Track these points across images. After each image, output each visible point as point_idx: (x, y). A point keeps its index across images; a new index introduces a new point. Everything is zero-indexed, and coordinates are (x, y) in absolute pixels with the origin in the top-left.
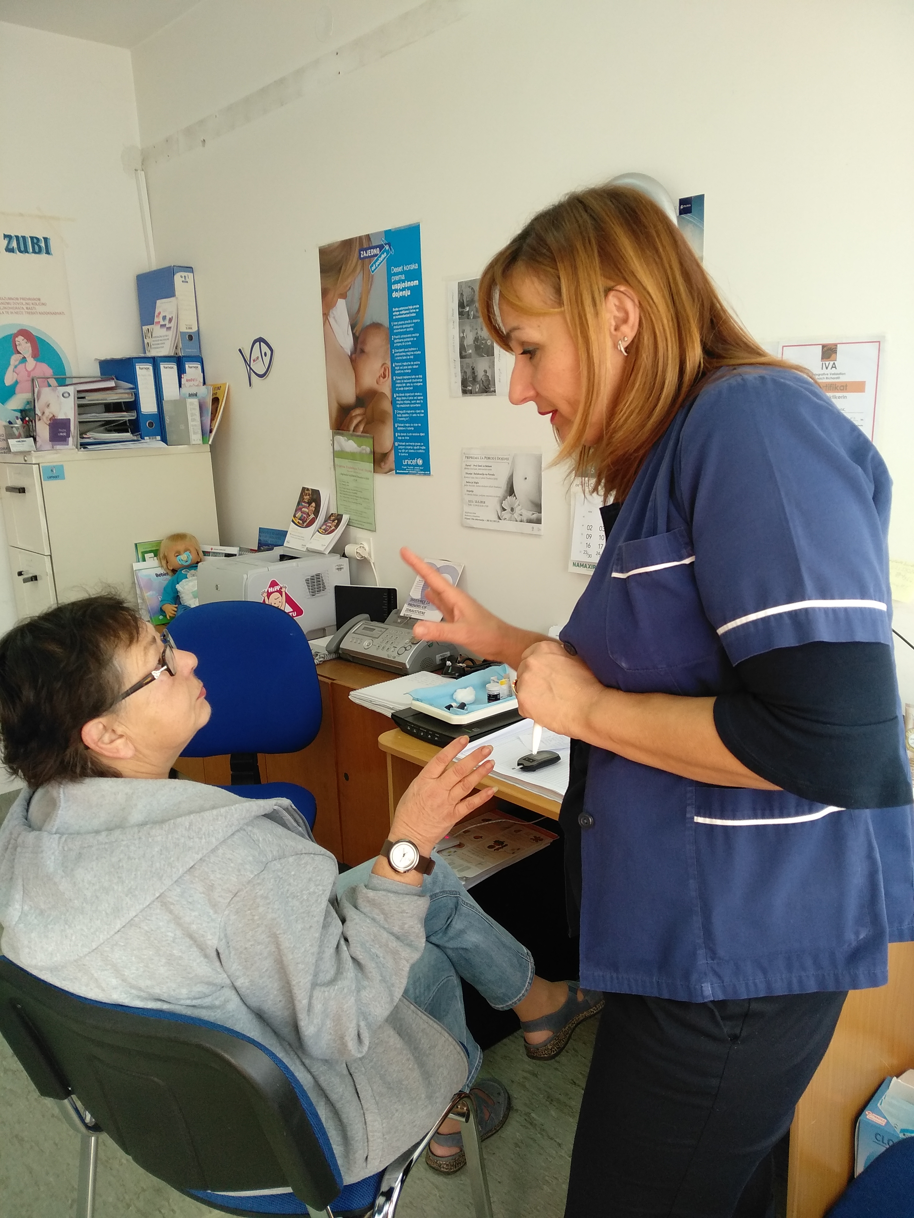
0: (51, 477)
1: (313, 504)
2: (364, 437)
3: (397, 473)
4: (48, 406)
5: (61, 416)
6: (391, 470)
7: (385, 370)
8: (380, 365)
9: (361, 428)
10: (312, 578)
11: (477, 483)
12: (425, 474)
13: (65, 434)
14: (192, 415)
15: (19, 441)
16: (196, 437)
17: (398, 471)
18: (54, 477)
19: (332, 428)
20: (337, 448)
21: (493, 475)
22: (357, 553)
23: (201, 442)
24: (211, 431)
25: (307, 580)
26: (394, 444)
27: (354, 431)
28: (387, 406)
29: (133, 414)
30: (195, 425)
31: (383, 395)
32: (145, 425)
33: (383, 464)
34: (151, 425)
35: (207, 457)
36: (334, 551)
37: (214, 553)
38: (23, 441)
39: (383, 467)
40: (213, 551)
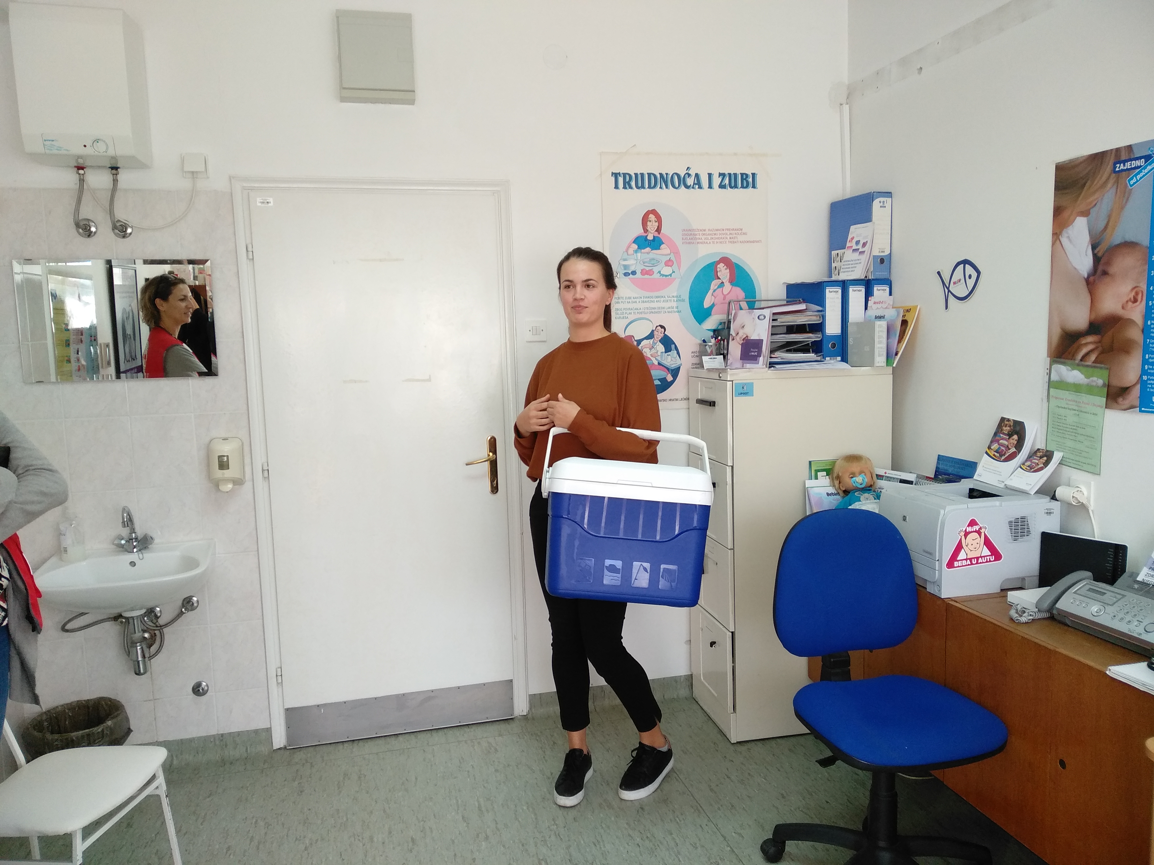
0: (741, 393)
1: (1015, 437)
3: (1141, 411)
4: (743, 327)
5: (754, 337)
6: (1132, 407)
7: (1137, 294)
8: (1130, 288)
9: (1093, 357)
10: (1017, 521)
13: (756, 354)
14: (880, 337)
15: (711, 359)
16: (880, 359)
17: (1143, 409)
18: (744, 394)
19: (1049, 355)
20: (1054, 377)
22: (1073, 497)
23: (885, 364)
24: (896, 354)
25: (1010, 522)
26: (1141, 376)
27: (1081, 360)
28: (1135, 334)
29: (819, 336)
30: (881, 348)
31: (1130, 322)
32: (828, 346)
33: (1120, 400)
34: (834, 346)
35: (889, 379)
36: (1041, 492)
37: (888, 477)
38: (714, 358)
39: (1120, 402)
40: (886, 475)
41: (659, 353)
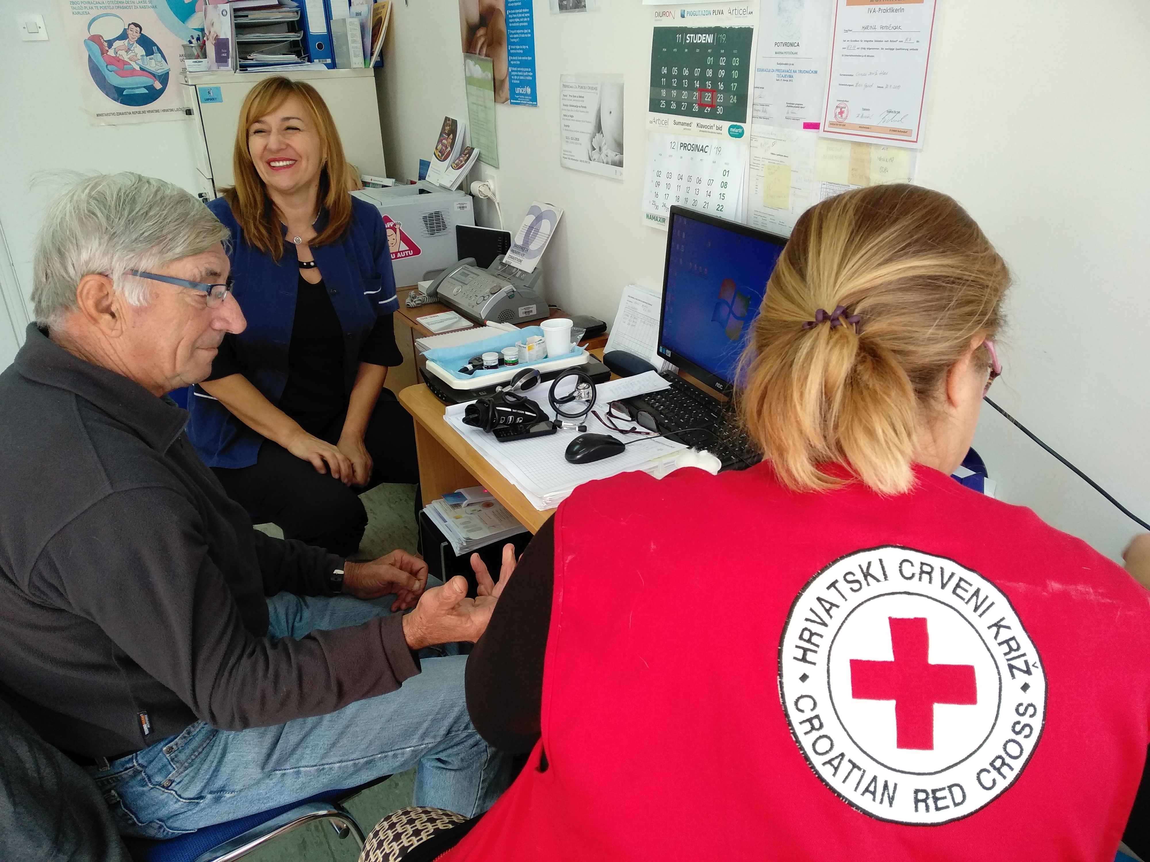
0: (208, 99)
1: (451, 136)
2: (486, 60)
3: (512, 103)
4: (213, 24)
5: (222, 36)
6: (507, 100)
9: (484, 51)
10: (431, 216)
11: (572, 117)
12: (533, 105)
13: (225, 55)
14: (353, 36)
15: (196, 62)
16: (357, 60)
18: (211, 99)
19: (463, 52)
20: (468, 74)
21: (585, 107)
22: (480, 191)
23: (363, 66)
24: (372, 54)
25: (425, 218)
26: (508, 69)
27: (479, 54)
28: (502, 25)
29: (299, 35)
30: (356, 47)
31: (499, 12)
32: (313, 46)
33: (501, 93)
34: (320, 46)
35: (371, 82)
36: (460, 188)
37: (373, 184)
38: (199, 62)
39: (501, 96)
40: (373, 182)
41: (140, 57)
